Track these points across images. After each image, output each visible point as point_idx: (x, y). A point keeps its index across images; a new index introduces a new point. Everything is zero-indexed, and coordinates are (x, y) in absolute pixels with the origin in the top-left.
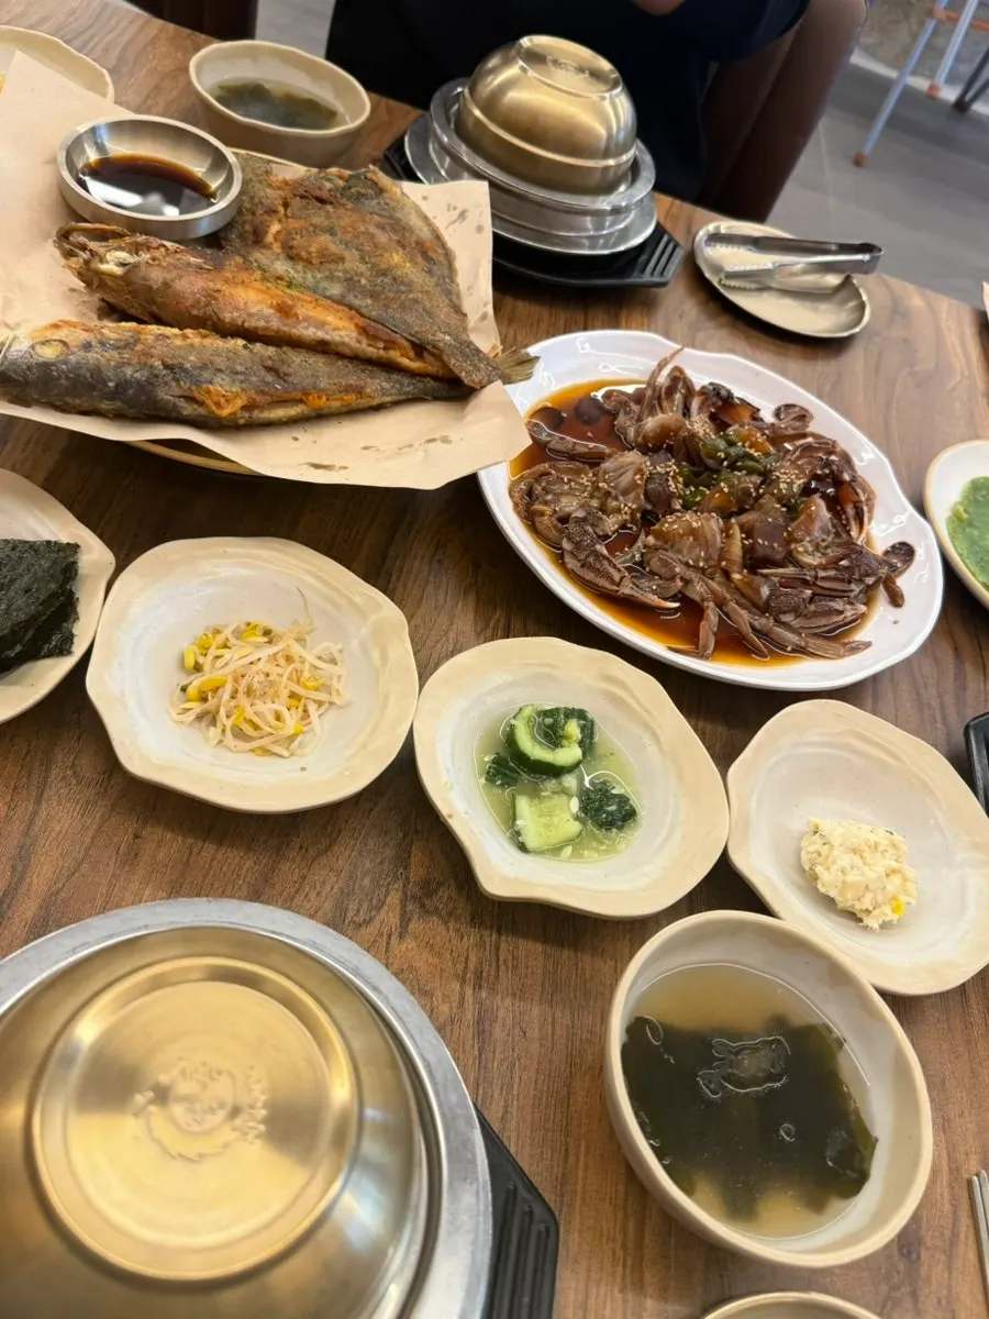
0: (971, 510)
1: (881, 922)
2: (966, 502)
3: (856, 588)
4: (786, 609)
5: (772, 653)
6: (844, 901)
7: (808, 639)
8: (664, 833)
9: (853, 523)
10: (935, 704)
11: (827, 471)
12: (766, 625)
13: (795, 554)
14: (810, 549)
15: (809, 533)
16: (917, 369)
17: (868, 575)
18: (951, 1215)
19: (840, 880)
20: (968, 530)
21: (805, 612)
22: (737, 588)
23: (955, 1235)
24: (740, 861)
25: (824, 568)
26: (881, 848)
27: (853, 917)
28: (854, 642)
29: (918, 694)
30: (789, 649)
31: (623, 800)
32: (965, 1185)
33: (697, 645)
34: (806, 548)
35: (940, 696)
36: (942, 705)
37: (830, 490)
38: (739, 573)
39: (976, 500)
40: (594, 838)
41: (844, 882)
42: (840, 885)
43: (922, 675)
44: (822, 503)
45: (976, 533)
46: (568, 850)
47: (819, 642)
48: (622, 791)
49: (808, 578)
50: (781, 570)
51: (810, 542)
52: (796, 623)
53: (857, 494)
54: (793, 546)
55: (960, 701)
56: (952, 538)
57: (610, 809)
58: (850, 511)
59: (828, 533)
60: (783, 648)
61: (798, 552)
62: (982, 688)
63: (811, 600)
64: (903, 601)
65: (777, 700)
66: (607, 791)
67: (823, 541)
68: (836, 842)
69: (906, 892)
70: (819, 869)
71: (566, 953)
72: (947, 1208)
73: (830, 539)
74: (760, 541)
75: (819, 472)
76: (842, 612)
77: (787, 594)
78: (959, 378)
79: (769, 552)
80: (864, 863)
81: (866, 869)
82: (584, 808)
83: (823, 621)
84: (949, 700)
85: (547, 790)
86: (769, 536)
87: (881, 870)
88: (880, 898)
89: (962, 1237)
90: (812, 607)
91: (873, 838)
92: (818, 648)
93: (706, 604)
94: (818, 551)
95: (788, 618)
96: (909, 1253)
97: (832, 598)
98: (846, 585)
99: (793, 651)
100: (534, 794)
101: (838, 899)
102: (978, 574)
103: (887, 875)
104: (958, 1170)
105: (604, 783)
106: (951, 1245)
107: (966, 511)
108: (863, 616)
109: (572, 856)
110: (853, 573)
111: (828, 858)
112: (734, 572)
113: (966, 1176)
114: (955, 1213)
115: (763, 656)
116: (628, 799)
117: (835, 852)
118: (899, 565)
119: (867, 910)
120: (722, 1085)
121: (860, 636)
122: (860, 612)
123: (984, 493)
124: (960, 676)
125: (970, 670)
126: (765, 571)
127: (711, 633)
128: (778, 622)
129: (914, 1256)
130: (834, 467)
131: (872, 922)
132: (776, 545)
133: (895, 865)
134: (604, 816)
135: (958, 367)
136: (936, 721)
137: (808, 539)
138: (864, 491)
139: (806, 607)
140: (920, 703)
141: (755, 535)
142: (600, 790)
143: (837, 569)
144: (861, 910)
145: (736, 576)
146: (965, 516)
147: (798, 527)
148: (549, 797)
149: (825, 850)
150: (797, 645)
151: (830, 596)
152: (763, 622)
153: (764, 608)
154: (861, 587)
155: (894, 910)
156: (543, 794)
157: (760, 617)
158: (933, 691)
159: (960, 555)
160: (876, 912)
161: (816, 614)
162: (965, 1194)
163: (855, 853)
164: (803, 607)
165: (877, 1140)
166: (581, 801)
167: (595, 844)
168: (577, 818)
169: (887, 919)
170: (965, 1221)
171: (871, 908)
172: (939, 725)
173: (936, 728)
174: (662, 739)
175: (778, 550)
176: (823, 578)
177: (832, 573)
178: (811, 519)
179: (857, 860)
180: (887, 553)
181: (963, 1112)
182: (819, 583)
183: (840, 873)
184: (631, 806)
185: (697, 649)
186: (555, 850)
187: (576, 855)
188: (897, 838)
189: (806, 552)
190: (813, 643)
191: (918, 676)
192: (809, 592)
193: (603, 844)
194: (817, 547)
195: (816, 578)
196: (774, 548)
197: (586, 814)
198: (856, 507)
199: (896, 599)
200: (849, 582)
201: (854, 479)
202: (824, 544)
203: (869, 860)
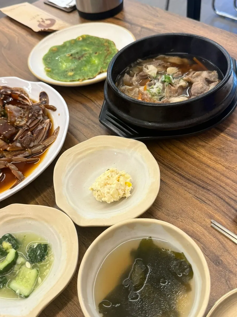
0: (50, 66)
1: (129, 192)
2: (47, 66)
3: (41, 118)
4: (29, 143)
5: (39, 157)
6: (117, 198)
7: (44, 143)
8: (58, 241)
9: (24, 101)
10: (90, 122)
11: (3, 96)
12: (29, 152)
13: (18, 125)
14: (20, 120)
15: (15, 116)
16: (5, 46)
17: (39, 112)
18: (217, 240)
19: (110, 195)
20: (54, 72)
21: (34, 138)
22: (12, 151)
23: (222, 243)
24: (83, 223)
25: (27, 122)
26: (110, 176)
27: (123, 198)
28: (55, 131)
29: (84, 125)
30: (42, 151)
31: (39, 246)
32: (211, 228)
33: (17, 178)
34: (18, 121)
35: (89, 119)
36: (92, 120)
37: (11, 99)
38: (8, 147)
39: (49, 63)
40: (43, 266)
41: (111, 195)
42: (111, 197)
43: (80, 119)
44: (10, 106)
45: (57, 71)
46: (39, 279)
47: (47, 141)
48: (37, 244)
49: (26, 128)
50: (18, 134)
51: (18, 118)
52: (36, 143)
53: (17, 94)
54: (15, 124)
55: (94, 115)
56: (52, 78)
57: (38, 253)
58: (21, 99)
59: (20, 111)
60: (41, 152)
61: (18, 124)
62: (96, 106)
63: (32, 134)
64: (55, 108)
65: (50, 169)
66: (33, 249)
67: (21, 114)
68: (99, 188)
69: (127, 178)
70: (103, 199)
71: (69, 305)
72: (214, 240)
73: (22, 112)
74: (4, 133)
75: (2, 98)
76: (43, 128)
77: (24, 140)
78: (17, 37)
79: (10, 133)
80: (111, 185)
81: (112, 186)
82: (32, 262)
83: (41, 135)
84: (92, 117)
85: (17, 271)
86: (5, 129)
87: (116, 181)
88: (123, 188)
89: (225, 242)
90: (35, 135)
91: (106, 176)
92: (48, 142)
93: (7, 166)
94: (23, 118)
95: (32, 145)
96: (219, 263)
97: (37, 127)
98: (37, 120)
99: (43, 150)
100: (14, 276)
101: (115, 200)
102: (66, 80)
103: (118, 181)
104: (207, 227)
105: (30, 248)
106: (224, 247)
107: (49, 68)
108: (51, 121)
109: (42, 280)
110: (35, 115)
111: (101, 194)
112: (7, 148)
113: (210, 226)
114: (217, 239)
115: (37, 161)
116: (41, 244)
117: (102, 191)
118: (46, 100)
119: (124, 194)
120: (136, 293)
121: (55, 127)
122: (49, 121)
123: (49, 59)
124: (88, 108)
125: (89, 104)
126: (15, 138)
127: (18, 172)
128: (31, 148)
129: (220, 262)
130: (4, 93)
131: (128, 195)
132: (10, 129)
133: (117, 176)
134: (39, 257)
135: (15, 35)
136: (94, 126)
137: (16, 118)
138: (18, 91)
139: (33, 137)
140: (86, 126)
141: (2, 133)
142: (31, 251)
143: (30, 119)
144: (123, 195)
145: (8, 149)
146: (50, 69)
147: (11, 118)
148: (19, 272)
149: (99, 193)
150: (43, 148)
151: (36, 128)
152: (27, 153)
153: (24, 149)
154: (42, 116)
155: (129, 186)
156: (17, 273)
157: (26, 152)
158: (87, 120)
159: (58, 80)
160: (126, 192)
161: (37, 136)
162: (214, 230)
163: (106, 185)
164: (32, 138)
165: (183, 253)
166: (29, 261)
167: (45, 268)
168: (33, 268)
169: (130, 190)
170: (220, 237)
171: (124, 192)
172: (96, 126)
173: (96, 127)
174: (32, 217)
175: (12, 130)
176: (30, 125)
177: (30, 121)
178: (11, 113)
179: (108, 186)
180: (40, 99)
181: (193, 211)
182: (30, 127)
183: (108, 194)
184: (43, 245)
185: (19, 179)
186: (36, 284)
187: (43, 277)
188: (111, 169)
189: (20, 122)
190: (46, 143)
191: (80, 120)
192: (29, 133)
193: (47, 264)
194: (21, 118)
195: (28, 126)
196: (10, 130)
197: (34, 263)
198: (20, 97)
199: (54, 109)
200: (37, 118)
201: (12, 91)
202: (22, 115)
203: (111, 183)
